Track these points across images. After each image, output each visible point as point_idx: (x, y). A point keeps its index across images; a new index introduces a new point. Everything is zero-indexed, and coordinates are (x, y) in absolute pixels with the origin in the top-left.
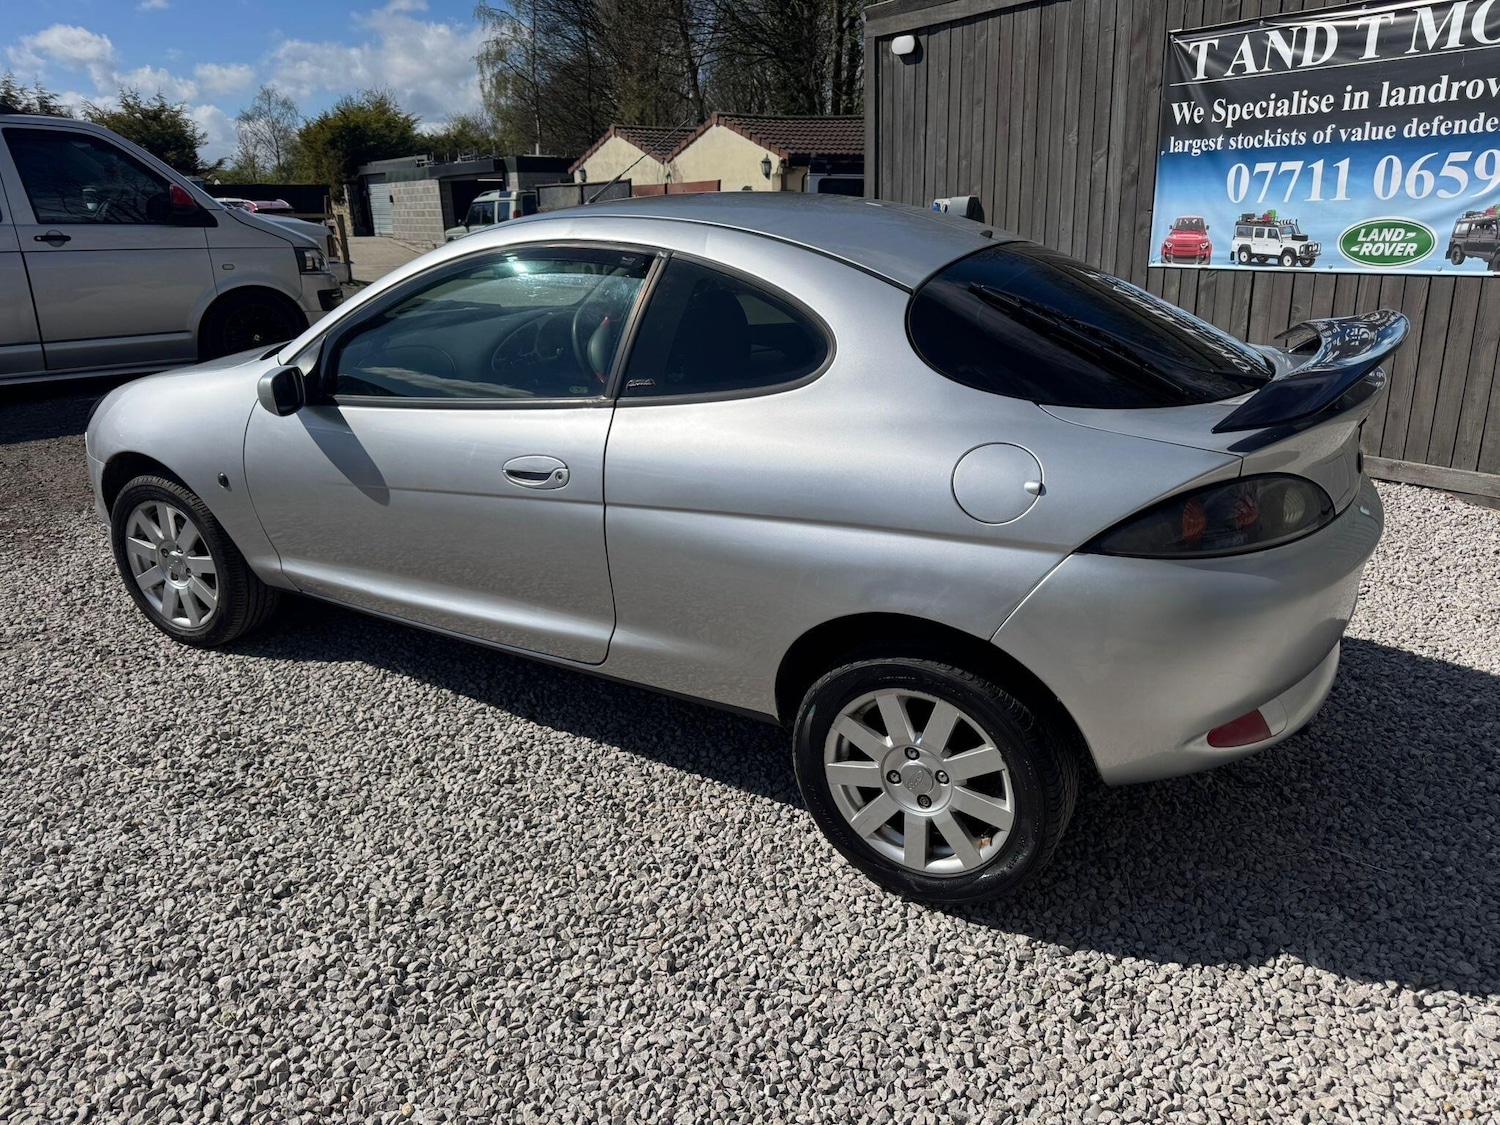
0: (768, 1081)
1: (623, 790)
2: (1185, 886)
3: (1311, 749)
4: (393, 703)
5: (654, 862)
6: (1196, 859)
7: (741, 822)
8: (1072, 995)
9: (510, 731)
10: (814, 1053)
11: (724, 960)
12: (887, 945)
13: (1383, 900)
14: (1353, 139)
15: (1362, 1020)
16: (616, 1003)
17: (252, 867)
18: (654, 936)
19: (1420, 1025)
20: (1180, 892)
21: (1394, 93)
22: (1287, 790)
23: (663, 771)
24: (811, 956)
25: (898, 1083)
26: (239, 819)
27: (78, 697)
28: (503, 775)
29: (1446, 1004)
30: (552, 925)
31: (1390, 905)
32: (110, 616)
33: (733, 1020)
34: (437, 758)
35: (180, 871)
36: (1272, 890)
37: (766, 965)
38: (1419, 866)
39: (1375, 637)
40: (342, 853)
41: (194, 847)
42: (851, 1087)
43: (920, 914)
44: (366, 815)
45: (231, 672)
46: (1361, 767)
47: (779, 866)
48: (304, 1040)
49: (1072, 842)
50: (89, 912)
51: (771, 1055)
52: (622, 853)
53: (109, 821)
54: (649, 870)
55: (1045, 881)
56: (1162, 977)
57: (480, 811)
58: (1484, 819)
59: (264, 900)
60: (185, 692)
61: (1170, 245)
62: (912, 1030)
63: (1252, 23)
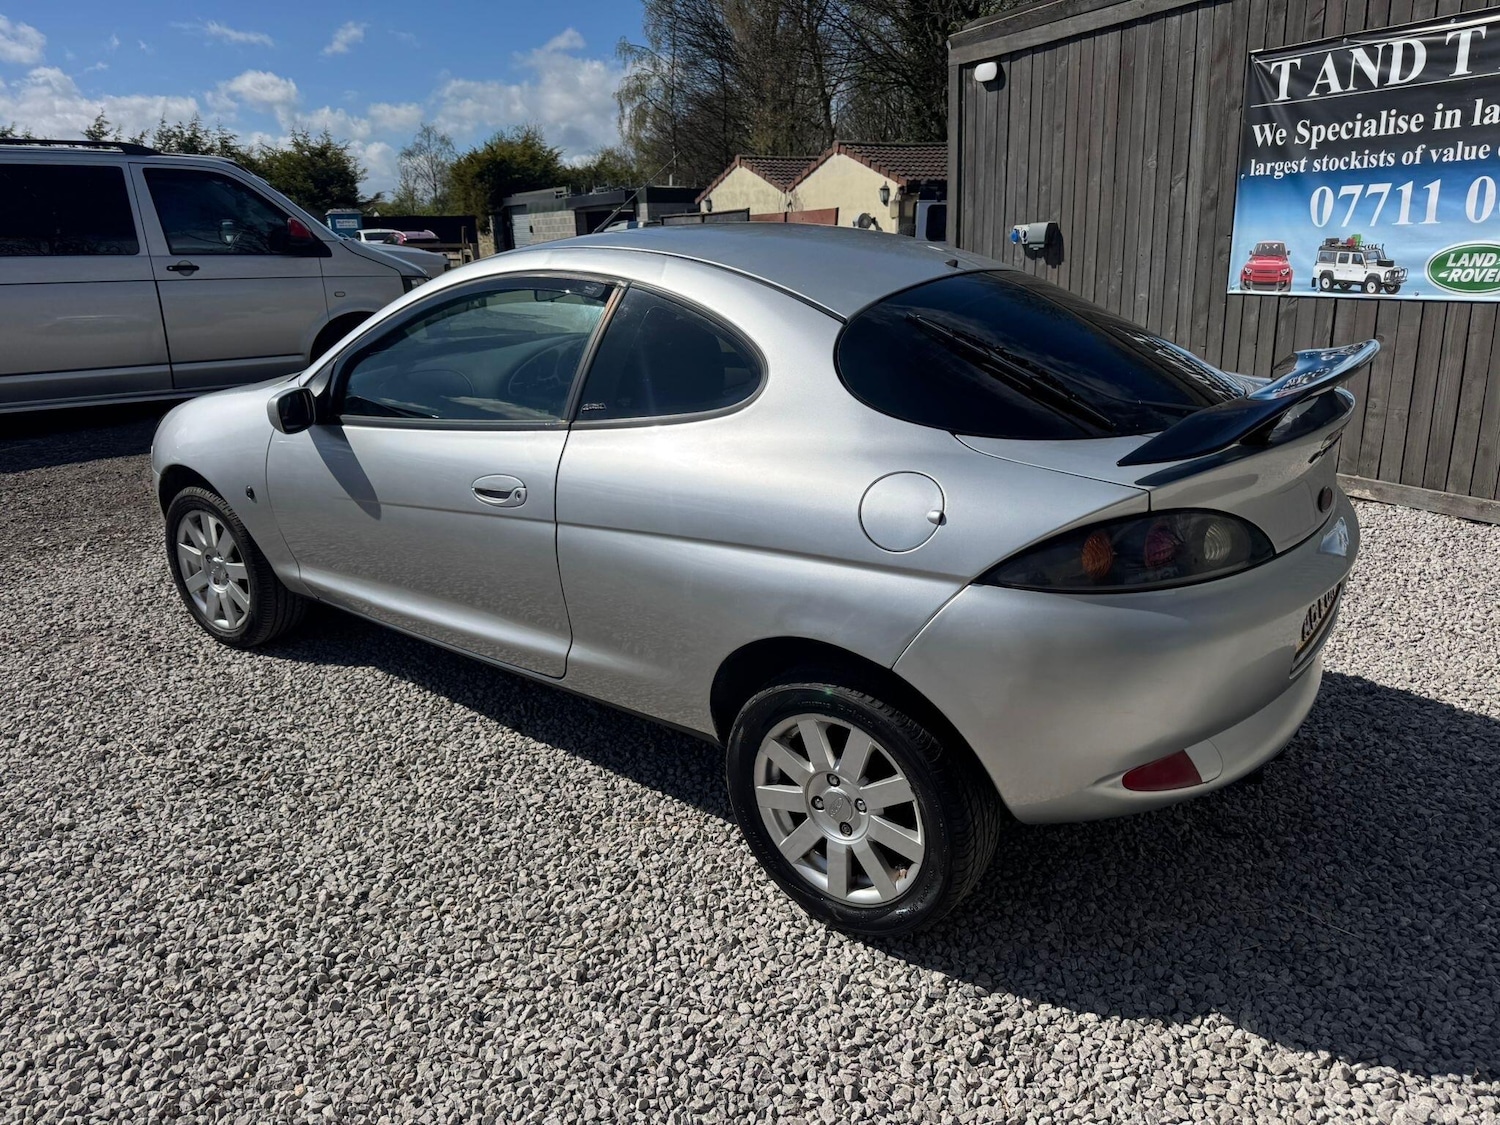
0: (642, 1095)
1: (583, 802)
2: (1129, 935)
3: (1307, 802)
4: (393, 708)
5: (595, 874)
6: (1147, 909)
7: (689, 841)
8: (975, 1037)
9: (494, 740)
10: (694, 1072)
11: (635, 975)
12: (800, 971)
13: (1341, 965)
14: (1445, 159)
15: (1283, 1090)
16: (520, 1007)
17: (225, 854)
18: (573, 946)
19: (1346, 1099)
20: (1119, 941)
21: (1488, 110)
22: (1267, 843)
23: (627, 786)
24: (720, 977)
25: (770, 1109)
26: (227, 809)
27: (121, 689)
28: (473, 782)
29: (1380, 1081)
30: (481, 928)
31: (1349, 972)
32: (168, 616)
33: (625, 1033)
34: (418, 762)
35: (162, 853)
36: (1220, 946)
37: (674, 983)
38: (1392, 933)
39: (1414, 687)
40: (308, 847)
41: (180, 831)
42: (722, 1109)
43: (841, 943)
44: (340, 811)
45: (258, 672)
46: (1357, 824)
47: (714, 887)
48: (228, 1017)
49: (1018, 882)
50: (75, 885)
51: (652, 1070)
52: (567, 863)
53: (114, 803)
54: (588, 882)
55: (979, 920)
56: (1075, 1026)
57: (443, 815)
58: (1483, 887)
59: (227, 885)
60: (212, 689)
61: (1249, 272)
62: (800, 1058)
63: (1336, 41)
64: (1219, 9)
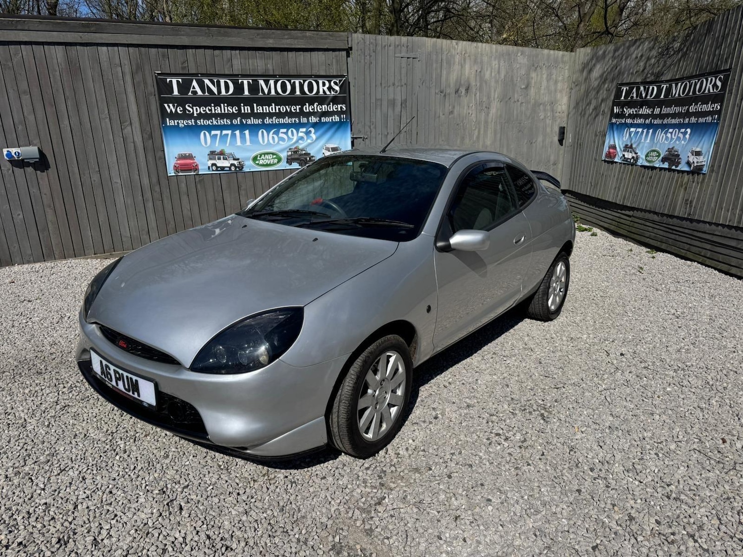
14: (248, 123)
61: (177, 165)
63: (196, 75)
64: (131, 49)
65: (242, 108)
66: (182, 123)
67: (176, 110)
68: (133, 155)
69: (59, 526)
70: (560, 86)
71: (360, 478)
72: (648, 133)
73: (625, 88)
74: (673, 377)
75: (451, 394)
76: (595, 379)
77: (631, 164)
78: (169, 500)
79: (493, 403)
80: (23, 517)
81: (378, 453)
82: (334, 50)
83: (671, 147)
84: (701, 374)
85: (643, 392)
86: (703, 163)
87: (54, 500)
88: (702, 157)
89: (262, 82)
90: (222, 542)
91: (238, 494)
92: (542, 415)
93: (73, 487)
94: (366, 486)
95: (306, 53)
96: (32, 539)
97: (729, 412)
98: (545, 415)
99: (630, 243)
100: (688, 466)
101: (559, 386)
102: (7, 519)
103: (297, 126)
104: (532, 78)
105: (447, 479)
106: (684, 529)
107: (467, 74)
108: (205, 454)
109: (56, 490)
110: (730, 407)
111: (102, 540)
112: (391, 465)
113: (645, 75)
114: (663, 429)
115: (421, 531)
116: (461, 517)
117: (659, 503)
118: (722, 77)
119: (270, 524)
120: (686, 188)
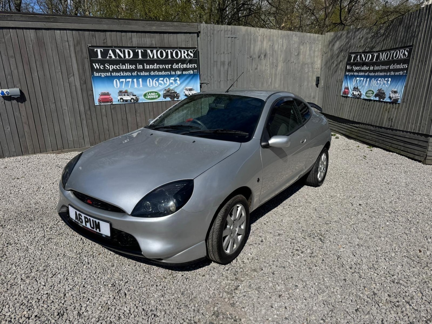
14: (141, 75)
21: (147, 66)
61: (100, 99)
63: (111, 47)
64: (74, 32)
65: (138, 66)
66: (103, 75)
67: (100, 67)
68: (75, 93)
69: (57, 306)
70: (316, 53)
71: (224, 275)
72: (366, 80)
73: (353, 55)
74: (389, 217)
75: (268, 228)
76: (347, 218)
77: (358, 97)
78: (118, 290)
79: (293, 233)
80: (36, 301)
81: (232, 261)
82: (190, 33)
83: (380, 89)
84: (404, 215)
85: (373, 225)
86: (398, 98)
87: (52, 291)
88: (397, 94)
89: (149, 51)
90: (152, 312)
91: (157, 286)
92: (320, 239)
93: (62, 284)
94: (228, 279)
95: (174, 35)
96: (43, 313)
97: (421, 235)
98: (322, 239)
99: (358, 142)
100: (402, 265)
101: (328, 223)
102: (26, 303)
103: (169, 76)
104: (301, 49)
105: (272, 275)
106: (404, 299)
107: (265, 47)
108: (135, 264)
109: (52, 286)
110: (422, 232)
111: (83, 313)
112: (240, 268)
113: (364, 48)
114: (387, 245)
115: (261, 303)
116: (283, 295)
117: (389, 285)
118: (408, 50)
119: (177, 301)
120: (389, 111)
